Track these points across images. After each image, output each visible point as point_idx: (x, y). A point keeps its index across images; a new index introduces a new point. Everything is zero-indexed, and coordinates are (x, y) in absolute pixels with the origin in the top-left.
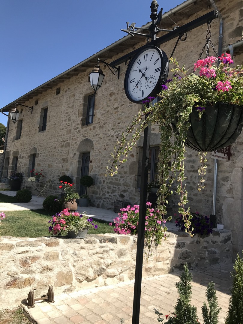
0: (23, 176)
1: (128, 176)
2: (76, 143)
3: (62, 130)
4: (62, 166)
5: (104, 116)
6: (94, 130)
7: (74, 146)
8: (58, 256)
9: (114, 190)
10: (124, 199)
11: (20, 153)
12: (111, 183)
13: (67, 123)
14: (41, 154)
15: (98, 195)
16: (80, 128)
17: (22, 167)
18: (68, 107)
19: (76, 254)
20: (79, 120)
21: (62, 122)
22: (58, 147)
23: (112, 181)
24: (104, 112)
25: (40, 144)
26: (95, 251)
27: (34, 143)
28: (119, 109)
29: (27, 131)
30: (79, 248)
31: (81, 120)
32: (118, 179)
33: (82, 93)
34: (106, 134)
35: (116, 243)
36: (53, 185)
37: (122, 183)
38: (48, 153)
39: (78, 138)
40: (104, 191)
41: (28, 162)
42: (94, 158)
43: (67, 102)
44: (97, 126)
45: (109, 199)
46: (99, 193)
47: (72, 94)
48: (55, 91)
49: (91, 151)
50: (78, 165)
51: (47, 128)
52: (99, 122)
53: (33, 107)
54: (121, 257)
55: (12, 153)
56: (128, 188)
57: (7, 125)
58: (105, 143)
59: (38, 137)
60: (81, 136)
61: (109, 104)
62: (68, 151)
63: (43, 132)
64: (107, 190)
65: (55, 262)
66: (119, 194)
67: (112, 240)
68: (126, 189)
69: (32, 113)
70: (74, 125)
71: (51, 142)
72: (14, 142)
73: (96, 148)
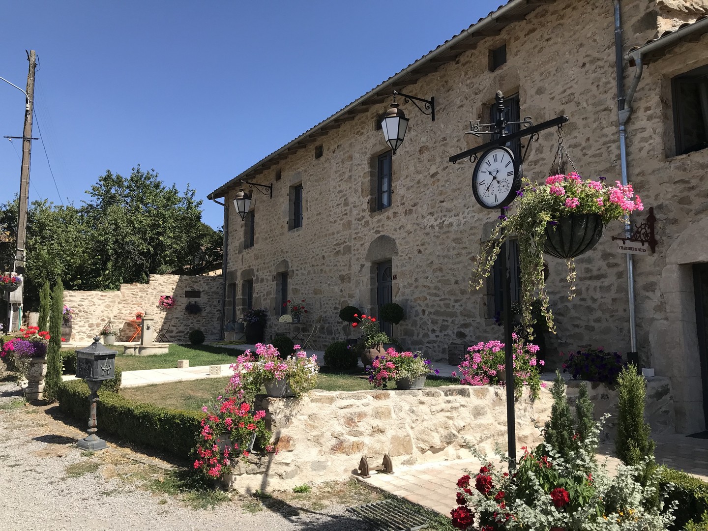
0: (266, 316)
2: (362, 245)
3: (334, 223)
4: (341, 290)
5: (411, 190)
6: (396, 219)
7: (359, 251)
8: (390, 414)
9: (444, 326)
10: (465, 340)
11: (256, 273)
12: (437, 313)
13: (343, 210)
14: (297, 272)
15: (415, 338)
16: (368, 218)
17: (262, 298)
18: (341, 180)
19: (413, 412)
20: (364, 202)
21: (331, 209)
22: (329, 256)
23: (439, 309)
24: (412, 185)
25: (294, 254)
26: (439, 408)
27: (282, 251)
28: (438, 176)
29: (265, 230)
30: (416, 402)
31: (368, 203)
32: (451, 305)
33: (366, 153)
34: (418, 224)
35: (469, 397)
36: (327, 325)
37: (458, 312)
38: (310, 269)
39: (365, 235)
40: (426, 328)
41: (274, 287)
42: (399, 271)
43: (339, 171)
44: (401, 210)
45: (437, 343)
46: (416, 334)
47: (346, 155)
48: (313, 152)
49: (393, 257)
50: (371, 285)
51: (305, 222)
52: (403, 204)
53: (272, 184)
54: (479, 417)
55: (239, 274)
56: (471, 319)
57: (225, 223)
58: (418, 240)
59: (289, 240)
60: (372, 232)
61: (419, 169)
62: (350, 262)
63: (297, 231)
64: (430, 326)
65: (387, 422)
66: (455, 331)
67: (462, 393)
68: (468, 322)
69: (271, 197)
70: (355, 212)
71: (314, 248)
72: (241, 253)
73: (402, 252)
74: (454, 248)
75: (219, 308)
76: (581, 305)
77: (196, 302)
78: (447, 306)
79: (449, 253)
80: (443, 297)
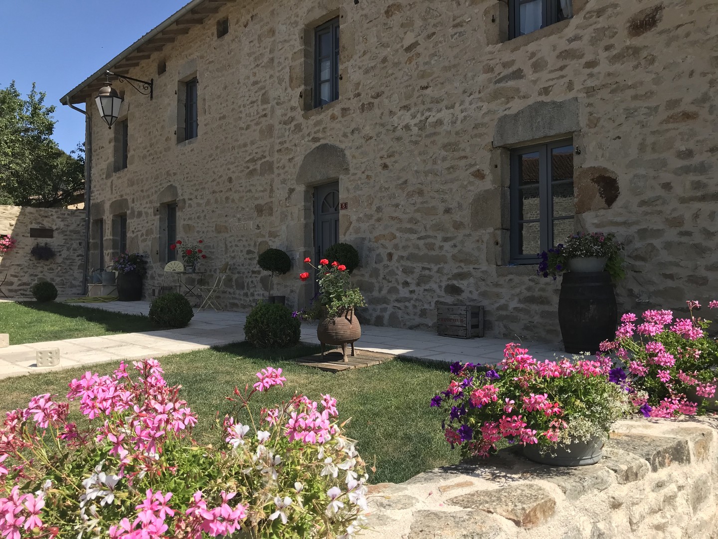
0: (146, 262)
1: (470, 235)
2: (290, 160)
3: (247, 129)
4: (258, 226)
5: (372, 74)
6: (345, 118)
7: (287, 169)
9: (425, 276)
10: (460, 298)
11: (131, 205)
12: (412, 257)
13: (260, 110)
14: (190, 202)
16: (300, 119)
17: (140, 239)
18: (258, 66)
20: (294, 96)
21: (242, 109)
22: (239, 178)
23: (416, 252)
24: (373, 64)
25: (186, 176)
27: (168, 174)
28: (419, 49)
29: (143, 145)
31: (301, 96)
32: (437, 245)
33: (296, 23)
34: (383, 125)
36: (236, 276)
37: (449, 256)
38: (210, 197)
39: (295, 145)
40: (393, 280)
41: (157, 223)
42: (351, 196)
43: (254, 53)
44: (354, 104)
45: (412, 302)
46: (377, 288)
47: (265, 28)
48: (214, 30)
49: (341, 177)
50: (305, 219)
51: (201, 131)
52: (359, 95)
53: (152, 80)
54: (699, 507)
55: (107, 206)
56: (471, 267)
57: (86, 138)
58: (383, 149)
59: (177, 156)
60: (306, 140)
61: (384, 40)
62: (271, 185)
63: (189, 143)
64: (401, 277)
66: (444, 284)
67: (679, 453)
68: (465, 270)
69: (152, 97)
70: (279, 112)
71: (216, 167)
72: (110, 177)
73: (356, 168)
74: (444, 159)
75: (80, 252)
76: (680, 243)
77: (46, 244)
78: (431, 247)
79: (436, 167)
80: (423, 234)
